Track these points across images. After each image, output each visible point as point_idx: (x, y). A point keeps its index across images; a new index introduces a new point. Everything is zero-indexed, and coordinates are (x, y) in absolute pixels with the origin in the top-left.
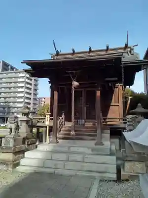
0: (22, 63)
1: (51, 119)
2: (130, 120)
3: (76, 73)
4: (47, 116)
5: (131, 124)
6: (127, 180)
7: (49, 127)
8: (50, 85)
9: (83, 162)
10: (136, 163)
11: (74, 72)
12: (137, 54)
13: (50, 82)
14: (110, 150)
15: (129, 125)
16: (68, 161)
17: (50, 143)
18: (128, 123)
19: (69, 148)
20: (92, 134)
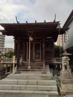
2: (65, 59)
3: (31, 32)
4: (13, 58)
5: (66, 61)
7: (15, 64)
8: (14, 40)
9: (37, 85)
10: (69, 84)
11: (30, 32)
13: (14, 38)
16: (28, 85)
17: (15, 73)
18: (63, 61)
19: (27, 76)
20: (40, 67)
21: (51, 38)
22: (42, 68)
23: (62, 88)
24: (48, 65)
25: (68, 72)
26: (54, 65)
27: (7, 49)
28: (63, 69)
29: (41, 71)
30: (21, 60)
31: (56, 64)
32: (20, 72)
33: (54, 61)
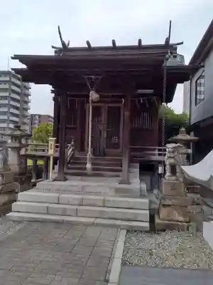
0: (12, 58)
1: (57, 147)
2: (171, 150)
3: (95, 79)
4: (50, 143)
5: (173, 155)
6: (163, 230)
8: (53, 95)
9: (104, 206)
11: (93, 77)
12: (182, 57)
13: (53, 92)
14: (141, 190)
15: (169, 157)
16: (82, 205)
17: (54, 180)
18: (168, 154)
19: (83, 187)
20: (116, 168)
21: (151, 91)
22: (120, 171)
24: (138, 165)
25: (177, 180)
26: (154, 163)
27: (37, 117)
30: (71, 150)
32: (67, 177)
33: (154, 155)
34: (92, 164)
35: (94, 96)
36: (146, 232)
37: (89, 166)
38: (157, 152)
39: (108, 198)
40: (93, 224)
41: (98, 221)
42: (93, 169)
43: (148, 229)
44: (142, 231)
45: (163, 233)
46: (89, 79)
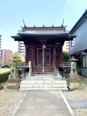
2: (73, 64)
4: (29, 63)
5: (74, 66)
6: (73, 90)
10: (76, 83)
11: (44, 40)
15: (72, 67)
16: (44, 84)
17: (31, 76)
20: (51, 71)
21: (60, 44)
23: (71, 86)
24: (58, 69)
25: (75, 74)
28: (72, 72)
29: (52, 74)
31: (65, 68)
33: (63, 65)
34: (44, 70)
35: (44, 47)
36: (68, 91)
37: (43, 70)
38: (63, 64)
39: (52, 81)
40: (50, 90)
41: (51, 89)
42: (45, 71)
43: (68, 90)
44: (66, 91)
45: (73, 91)
46: (42, 41)
